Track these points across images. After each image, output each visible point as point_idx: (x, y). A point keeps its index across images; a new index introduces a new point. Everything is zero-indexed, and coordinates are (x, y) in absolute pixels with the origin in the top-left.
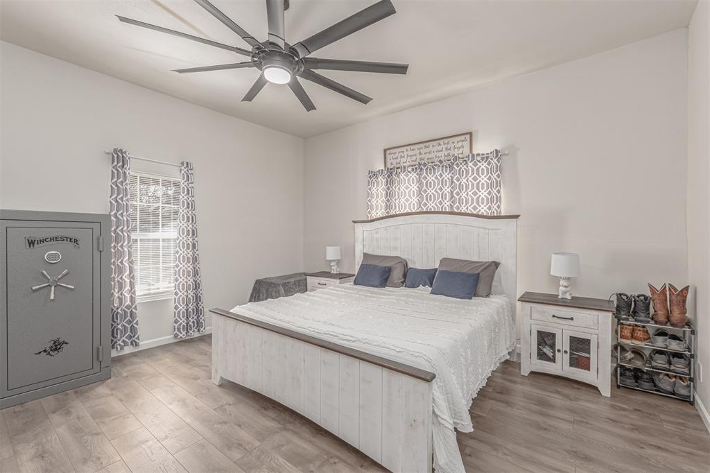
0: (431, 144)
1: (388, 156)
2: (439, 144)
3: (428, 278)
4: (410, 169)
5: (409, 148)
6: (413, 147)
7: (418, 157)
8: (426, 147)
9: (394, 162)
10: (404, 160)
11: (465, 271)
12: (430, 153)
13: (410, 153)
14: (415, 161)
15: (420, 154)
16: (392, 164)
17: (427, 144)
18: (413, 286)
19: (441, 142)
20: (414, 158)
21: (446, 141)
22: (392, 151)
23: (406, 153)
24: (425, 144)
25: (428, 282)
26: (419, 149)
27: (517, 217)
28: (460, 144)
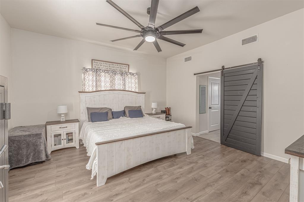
0: (115, 64)
1: (93, 63)
2: (117, 65)
3: (123, 113)
4: (106, 72)
5: (105, 63)
6: (106, 63)
7: (109, 68)
8: (112, 65)
9: (97, 66)
10: (102, 67)
11: (136, 109)
12: (114, 67)
13: (105, 65)
14: (107, 69)
15: (110, 66)
16: (95, 67)
17: (113, 64)
18: (118, 117)
19: (118, 65)
20: (107, 67)
21: (120, 65)
22: (96, 61)
23: (103, 64)
24: (112, 63)
25: (123, 115)
26: (109, 64)
27: (145, 93)
28: (125, 67)
